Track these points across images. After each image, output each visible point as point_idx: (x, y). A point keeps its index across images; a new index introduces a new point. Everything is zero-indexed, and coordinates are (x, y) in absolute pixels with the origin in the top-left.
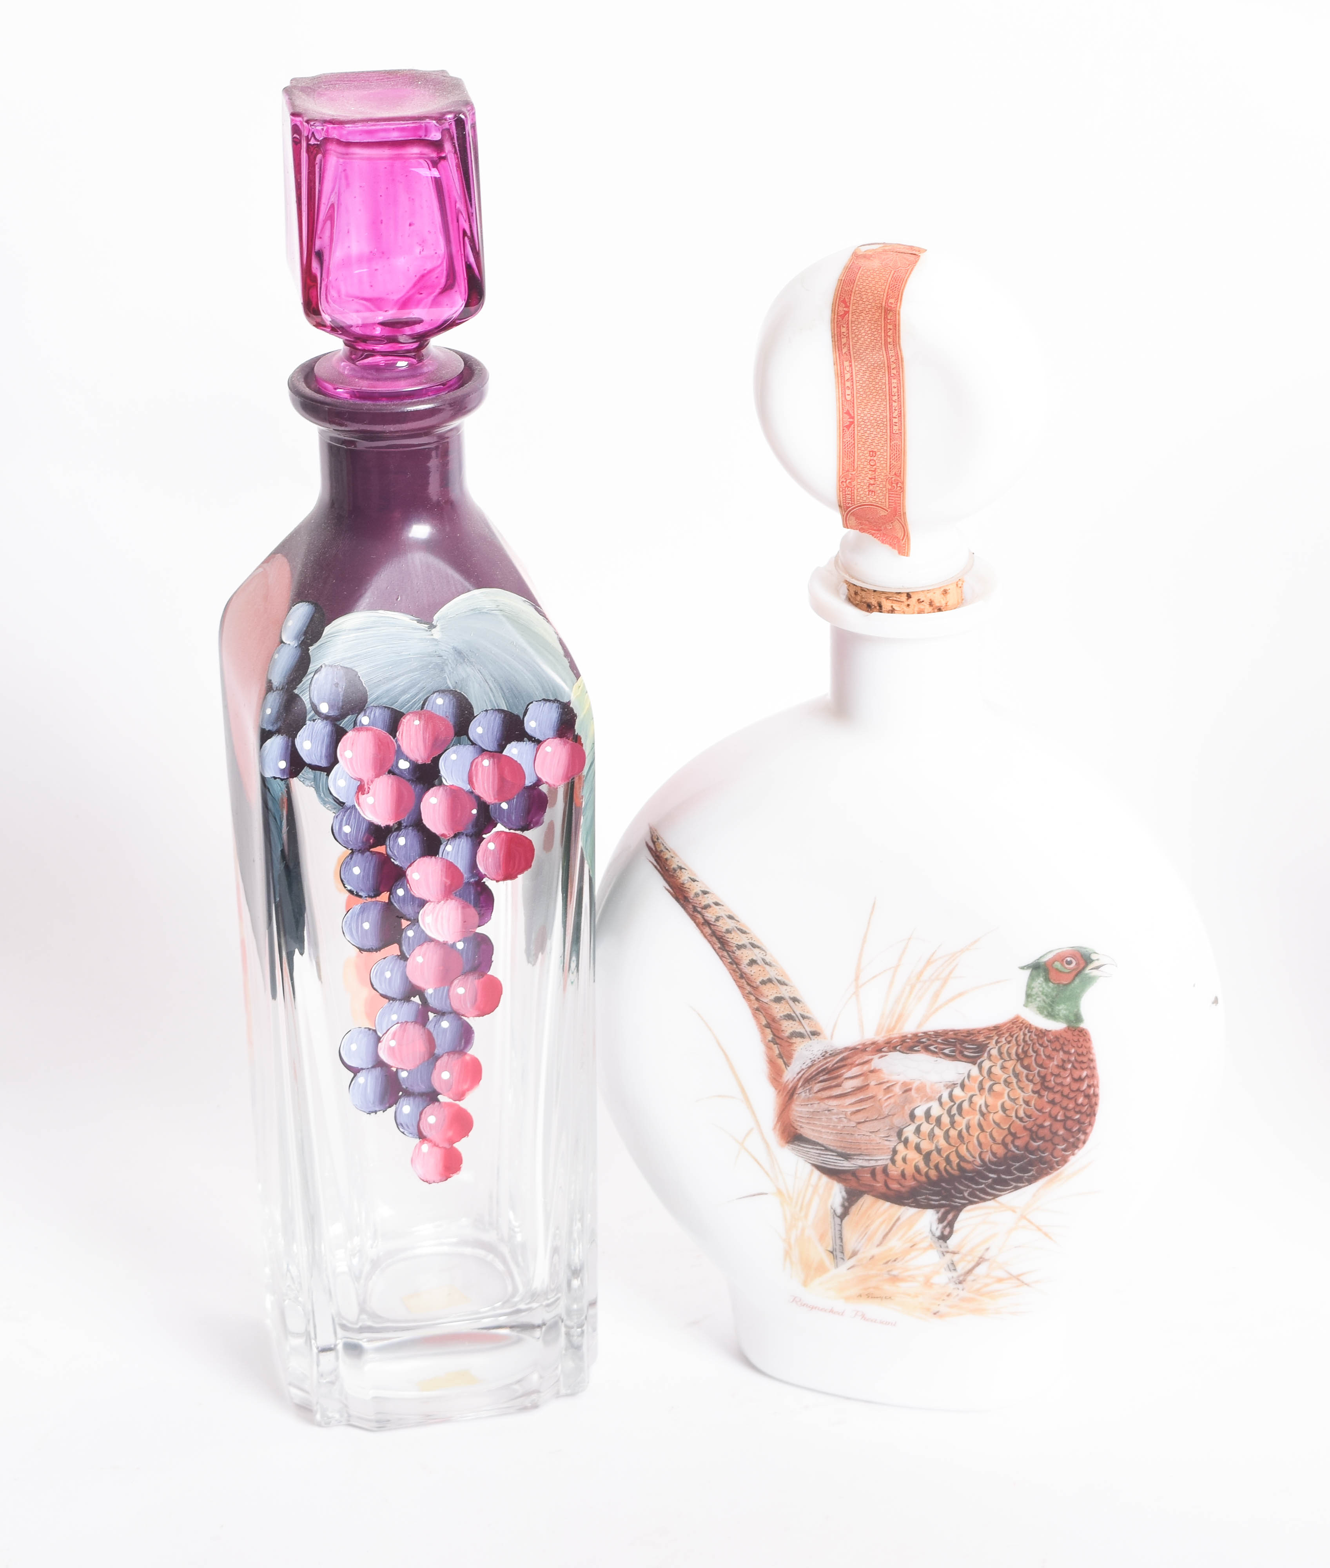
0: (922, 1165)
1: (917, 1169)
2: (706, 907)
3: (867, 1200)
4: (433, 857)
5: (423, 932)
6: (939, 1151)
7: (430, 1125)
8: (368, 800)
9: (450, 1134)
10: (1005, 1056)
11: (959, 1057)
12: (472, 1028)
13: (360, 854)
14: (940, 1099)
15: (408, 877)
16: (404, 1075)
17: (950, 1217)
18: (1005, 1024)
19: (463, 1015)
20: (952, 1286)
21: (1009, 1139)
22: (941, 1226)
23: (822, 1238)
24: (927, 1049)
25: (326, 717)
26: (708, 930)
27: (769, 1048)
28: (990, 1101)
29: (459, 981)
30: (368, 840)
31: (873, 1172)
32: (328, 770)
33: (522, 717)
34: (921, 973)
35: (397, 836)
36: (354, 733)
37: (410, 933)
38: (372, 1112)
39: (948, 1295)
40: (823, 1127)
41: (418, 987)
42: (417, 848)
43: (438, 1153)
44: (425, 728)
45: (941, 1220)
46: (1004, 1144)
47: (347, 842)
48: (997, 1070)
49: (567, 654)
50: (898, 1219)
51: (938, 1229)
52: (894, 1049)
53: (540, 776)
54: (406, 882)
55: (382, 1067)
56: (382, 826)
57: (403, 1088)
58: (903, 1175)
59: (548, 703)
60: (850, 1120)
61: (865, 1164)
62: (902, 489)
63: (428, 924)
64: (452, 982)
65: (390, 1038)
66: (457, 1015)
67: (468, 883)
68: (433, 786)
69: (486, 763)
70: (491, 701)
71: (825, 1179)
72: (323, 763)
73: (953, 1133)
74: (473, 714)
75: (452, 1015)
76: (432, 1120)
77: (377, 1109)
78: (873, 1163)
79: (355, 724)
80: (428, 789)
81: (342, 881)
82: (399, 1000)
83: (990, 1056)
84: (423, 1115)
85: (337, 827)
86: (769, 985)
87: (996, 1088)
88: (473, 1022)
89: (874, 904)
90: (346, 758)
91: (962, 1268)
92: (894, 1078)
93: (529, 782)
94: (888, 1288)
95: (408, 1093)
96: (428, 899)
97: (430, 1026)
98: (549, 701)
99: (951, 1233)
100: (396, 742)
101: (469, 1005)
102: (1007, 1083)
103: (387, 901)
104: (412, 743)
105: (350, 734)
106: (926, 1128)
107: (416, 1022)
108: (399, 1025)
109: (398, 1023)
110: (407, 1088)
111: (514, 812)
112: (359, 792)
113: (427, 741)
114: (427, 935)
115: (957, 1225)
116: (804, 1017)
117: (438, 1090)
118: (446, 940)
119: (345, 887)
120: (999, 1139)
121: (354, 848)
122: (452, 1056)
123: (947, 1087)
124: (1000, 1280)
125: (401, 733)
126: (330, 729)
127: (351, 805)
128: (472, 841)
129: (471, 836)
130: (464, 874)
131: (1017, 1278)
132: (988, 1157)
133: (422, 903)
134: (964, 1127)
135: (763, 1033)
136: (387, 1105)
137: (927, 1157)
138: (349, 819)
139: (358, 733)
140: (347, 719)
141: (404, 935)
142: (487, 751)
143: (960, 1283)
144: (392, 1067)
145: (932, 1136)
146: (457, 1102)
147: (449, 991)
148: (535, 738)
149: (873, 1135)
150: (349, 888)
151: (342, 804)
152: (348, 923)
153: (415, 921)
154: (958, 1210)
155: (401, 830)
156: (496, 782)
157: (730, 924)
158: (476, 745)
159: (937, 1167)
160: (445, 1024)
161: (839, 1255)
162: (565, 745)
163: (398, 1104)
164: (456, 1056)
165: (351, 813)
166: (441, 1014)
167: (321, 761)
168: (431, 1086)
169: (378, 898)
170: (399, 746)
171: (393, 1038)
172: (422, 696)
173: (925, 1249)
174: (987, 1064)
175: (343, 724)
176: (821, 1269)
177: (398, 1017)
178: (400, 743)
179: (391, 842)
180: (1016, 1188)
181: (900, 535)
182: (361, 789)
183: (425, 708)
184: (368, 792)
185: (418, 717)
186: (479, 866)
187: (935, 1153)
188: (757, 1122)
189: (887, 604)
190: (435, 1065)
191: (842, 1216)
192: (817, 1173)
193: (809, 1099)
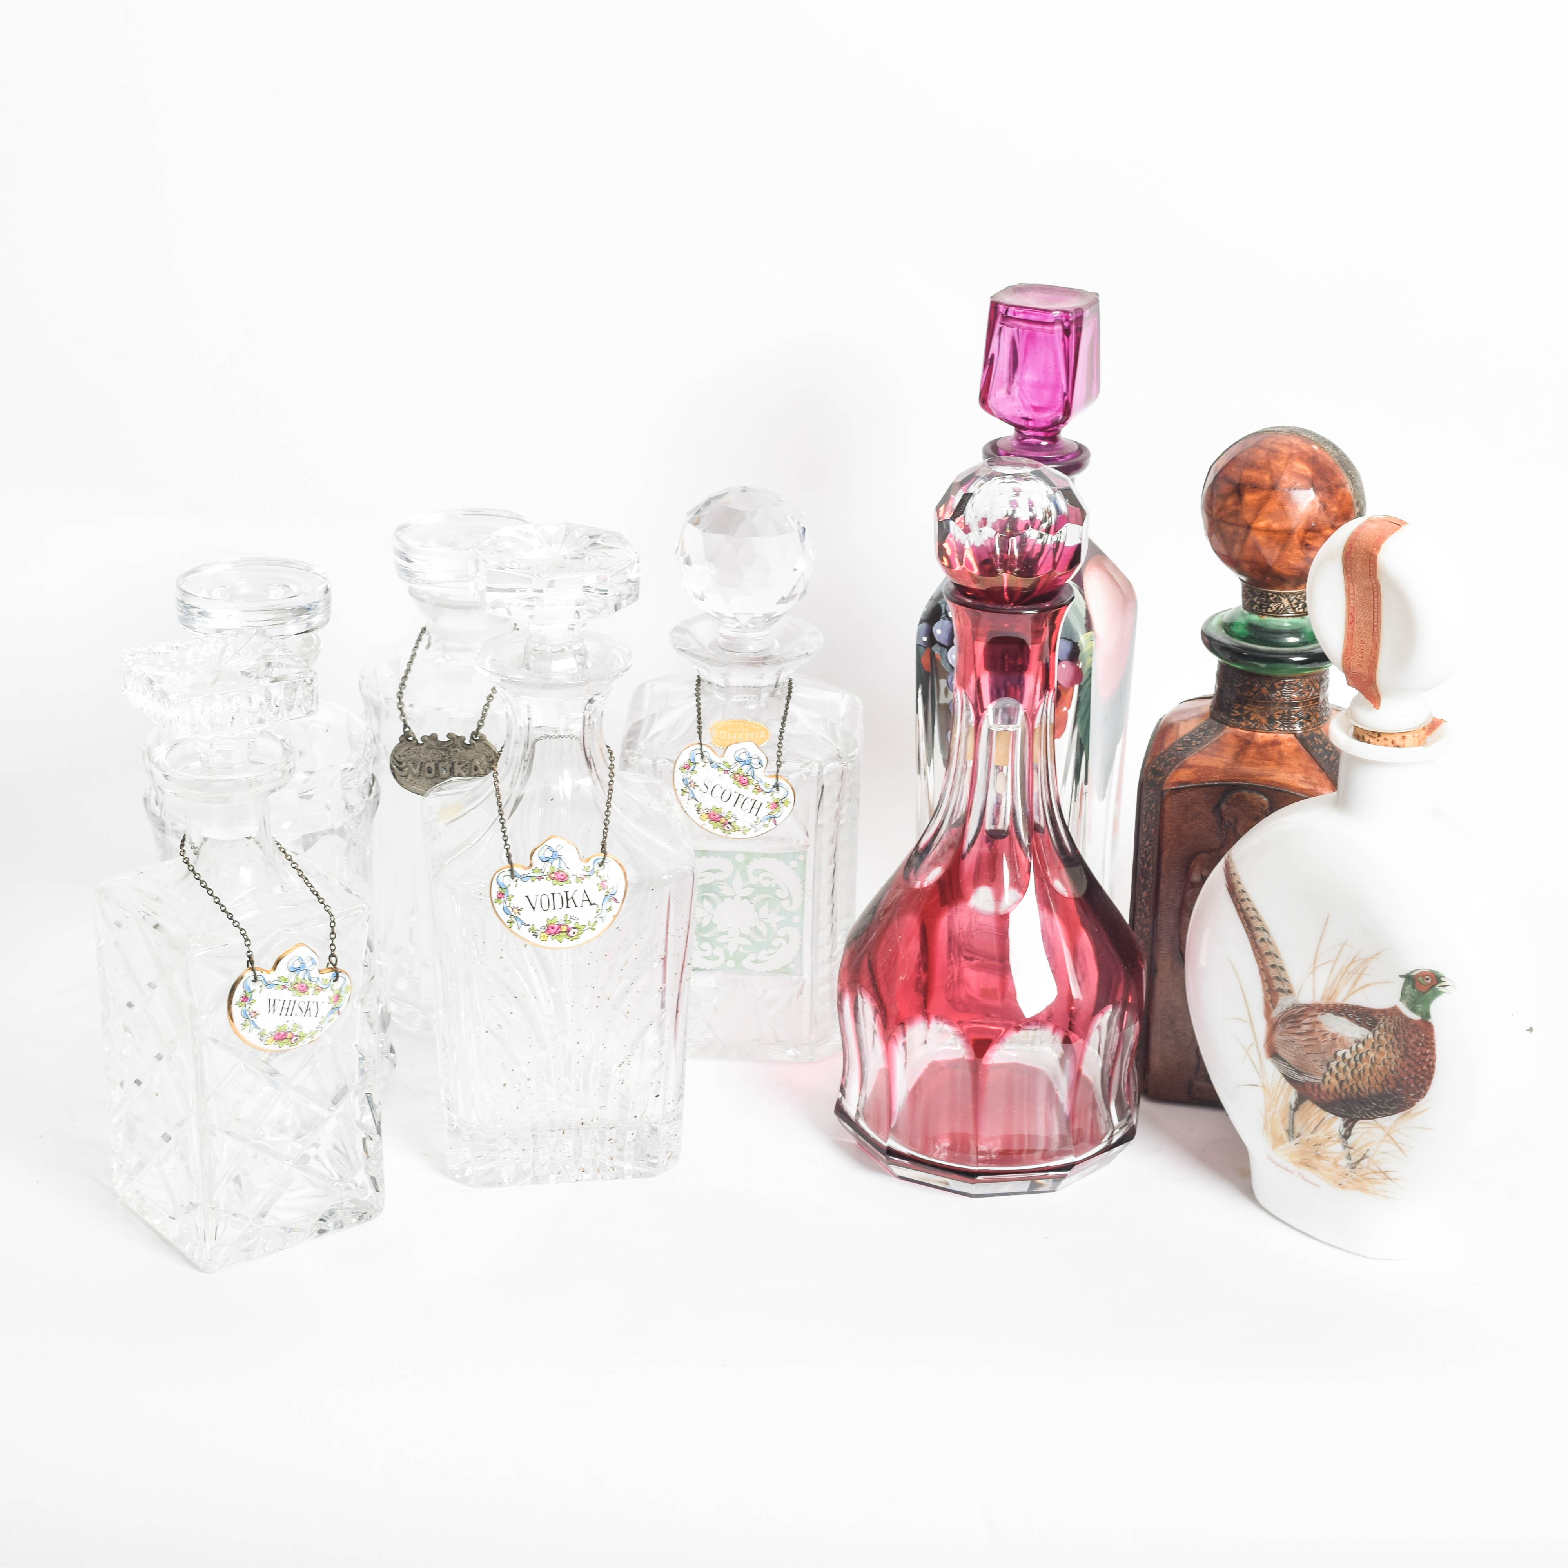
0: (1338, 1087)
1: (1335, 1089)
2: (1243, 900)
3: (1308, 1103)
6: (1347, 1081)
10: (1387, 1029)
11: (1363, 1024)
14: (1351, 1048)
17: (1350, 1124)
18: (1389, 1009)
20: (1348, 1169)
21: (1385, 1083)
22: (1345, 1129)
23: (1283, 1121)
24: (1347, 1016)
26: (1242, 915)
27: (1266, 996)
28: (1377, 1057)
31: (1313, 1084)
34: (1348, 967)
39: (1347, 1175)
40: (1289, 1051)
45: (1345, 1126)
46: (1383, 1087)
48: (1382, 1038)
50: (1323, 1119)
51: (1343, 1130)
52: (1329, 1011)
58: (1328, 1091)
60: (1303, 1051)
61: (1309, 1080)
62: (1376, 666)
71: (1287, 1084)
73: (1356, 1072)
78: (1313, 1080)
83: (1379, 1028)
86: (1270, 956)
87: (1382, 1049)
89: (1327, 919)
91: (1355, 1158)
92: (1328, 1029)
94: (1315, 1161)
99: (1350, 1135)
102: (1387, 1048)
106: (1342, 1065)
115: (1353, 1131)
116: (1286, 980)
120: (1380, 1081)
123: (1355, 1042)
124: (1375, 1172)
131: (1384, 1173)
132: (1373, 1091)
134: (1362, 1069)
135: (1263, 985)
137: (1341, 1083)
143: (1353, 1168)
145: (1344, 1070)
149: (1314, 1063)
154: (1355, 1121)
157: (1253, 913)
159: (1346, 1091)
161: (1291, 1134)
173: (1336, 1142)
174: (1377, 1033)
176: (1281, 1141)
180: (1386, 1115)
181: (1375, 695)
187: (1345, 1082)
188: (1256, 1040)
189: (1367, 738)
191: (1295, 1109)
192: (1284, 1079)
193: (1283, 1032)
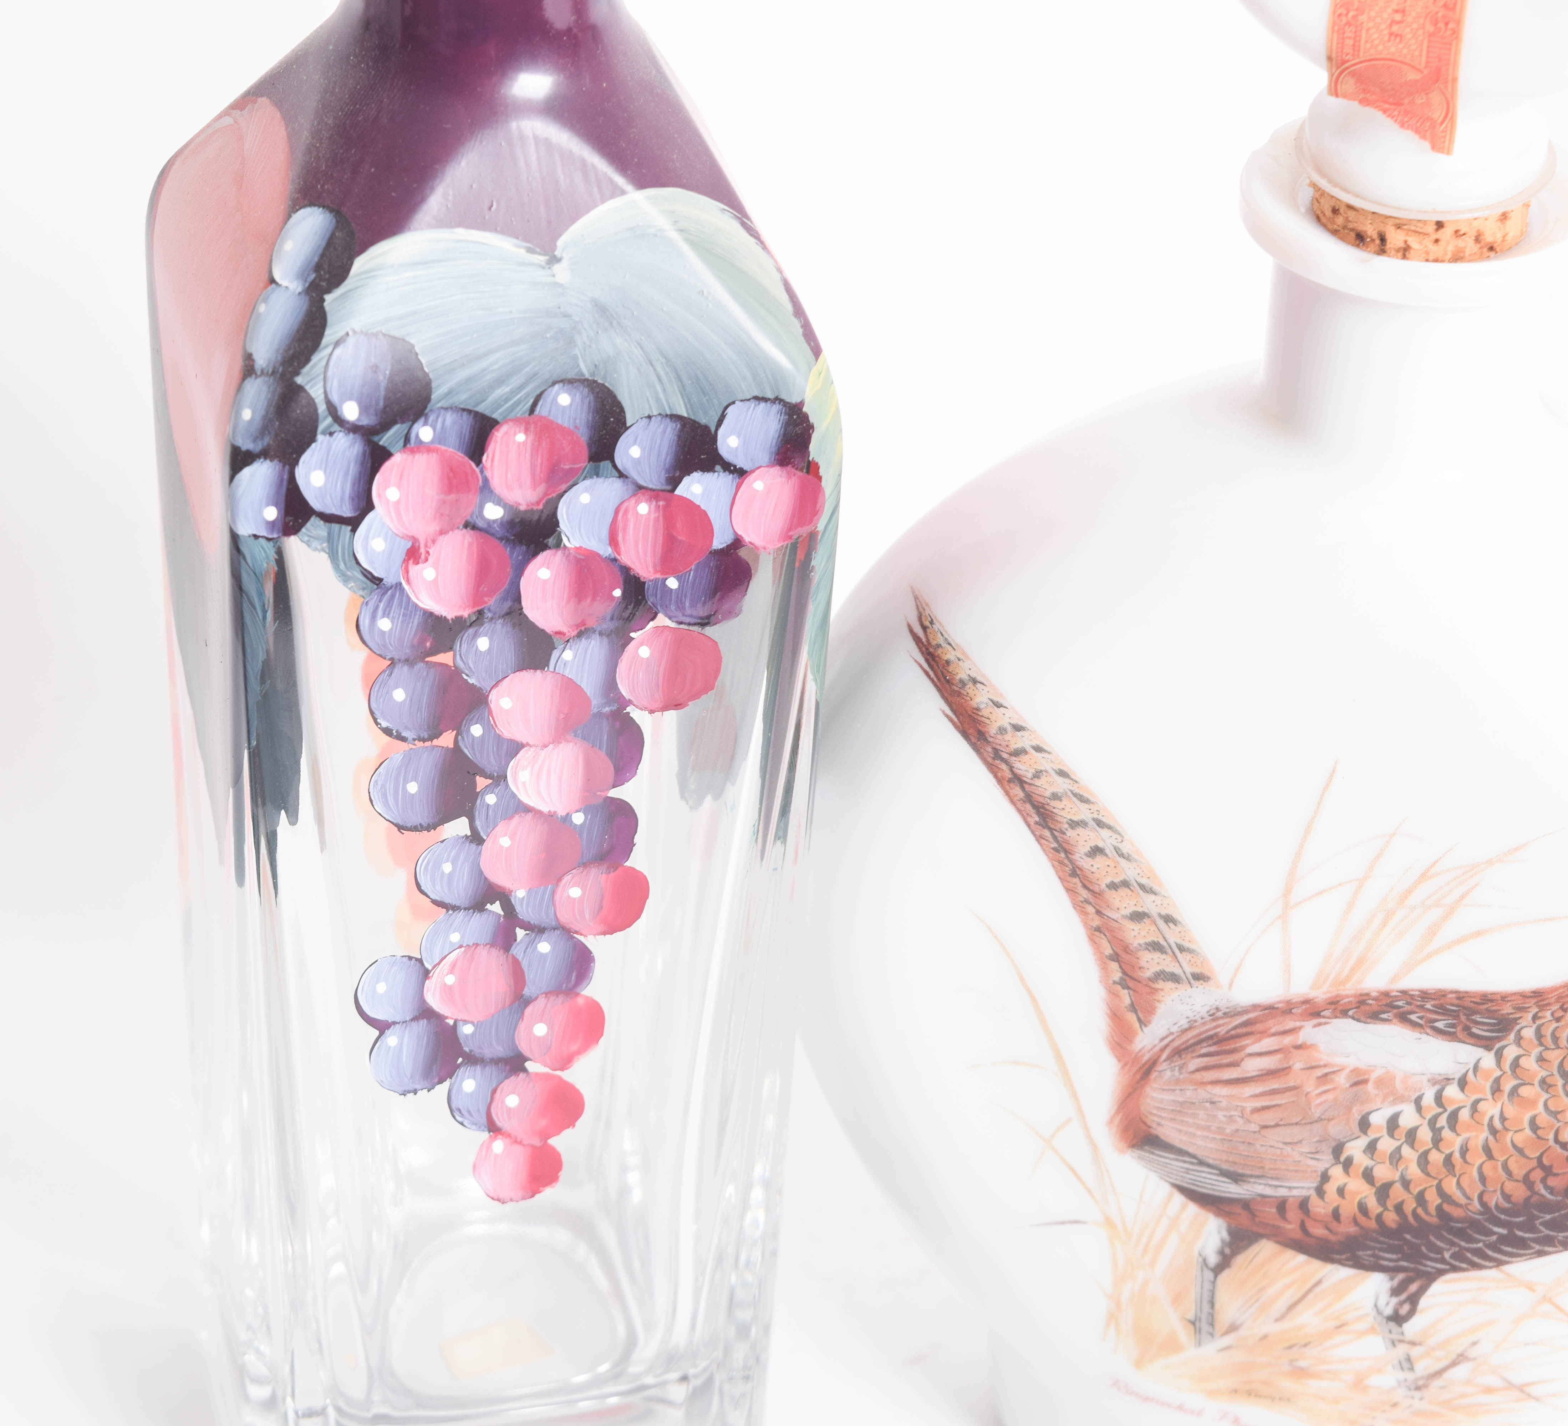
0: (1372, 1204)
1: (1363, 1209)
2: (1019, 753)
3: (1265, 1248)
4: (538, 671)
5: (514, 796)
6: (1406, 1183)
7: (509, 1110)
8: (426, 572)
9: (543, 1123)
10: (1548, 1040)
11: (1460, 1035)
12: (591, 953)
13: (406, 668)
14: (1418, 1102)
15: (492, 705)
16: (467, 1030)
17: (1413, 1287)
18: (1554, 989)
19: (577, 932)
20: (1402, 1392)
21: (1537, 1175)
22: (1394, 1301)
23: (1177, 1299)
24: (1403, 1018)
25: (354, 429)
26: (1017, 791)
27: (1112, 993)
28: (1511, 1111)
29: (573, 877)
30: (422, 641)
31: (1282, 1206)
32: (354, 523)
33: (713, 429)
34: (1408, 893)
35: (476, 636)
36: (405, 456)
37: (491, 799)
38: (409, 1092)
39: (1394, 1405)
40: (1199, 1127)
41: (500, 887)
42: (510, 654)
43: (520, 1155)
44: (535, 449)
45: (1396, 1292)
46: (1527, 1181)
47: (385, 646)
48: (1529, 1063)
49: (799, 311)
50: (1319, 1282)
51: (1388, 1305)
52: (1344, 1013)
53: (740, 532)
54: (486, 713)
55: (429, 1019)
56: (449, 617)
57: (465, 1052)
58: (1336, 1214)
59: (763, 405)
60: (1249, 1121)
61: (1269, 1191)
62: (1456, 34)
63: (524, 784)
64: (560, 879)
65: (446, 972)
66: (566, 932)
67: (599, 714)
68: (545, 547)
69: (643, 508)
70: (658, 400)
71: (1193, 1208)
72: (347, 511)
73: (1436, 1157)
74: (624, 423)
75: (557, 932)
76: (512, 1101)
77: (418, 1087)
78: (1282, 1192)
79: (407, 439)
80: (535, 554)
81: (372, 713)
82: (465, 909)
83: (1519, 1040)
84: (497, 1095)
85: (367, 622)
86: (1123, 892)
87: (1524, 1091)
88: (593, 942)
89: (1333, 771)
90: (388, 501)
91: (1423, 1367)
92: (1339, 1060)
93: (719, 542)
94: (1288, 1385)
95: (472, 1060)
96: (525, 742)
97: (517, 951)
98: (765, 400)
99: (1412, 1312)
100: (482, 472)
101: (587, 916)
102: (1545, 1085)
103: (451, 746)
104: (509, 476)
105: (398, 459)
106: (1386, 1145)
107: (492, 944)
108: (463, 949)
109: (461, 947)
110: (471, 1051)
111: (689, 594)
112: (409, 559)
113: (538, 469)
114: (520, 801)
115: (1423, 1302)
116: (1181, 949)
117: (526, 1053)
118: (553, 810)
119: (377, 723)
120: (1519, 1171)
121: (396, 657)
122: (552, 998)
123: (1433, 1082)
124: (1489, 1390)
125: (490, 456)
126: (361, 449)
127: (394, 583)
128: (609, 643)
129: (608, 636)
130: (592, 699)
131: (1521, 1388)
132: (1494, 1199)
133: (515, 748)
134: (1456, 1148)
135: (1104, 968)
136: (436, 1080)
137: (1383, 1192)
138: (389, 605)
139: (410, 457)
140: (391, 432)
141: (478, 801)
142: (646, 488)
143: (1418, 1388)
144: (447, 1018)
145: (1396, 1157)
146: (558, 1073)
147: (553, 893)
148: (735, 466)
149: (1289, 1149)
150: (384, 724)
151: (377, 581)
152: (380, 783)
153: (499, 779)
154: (1430, 1278)
155: (482, 624)
156: (660, 541)
157: (1061, 785)
158: (627, 477)
159: (1399, 1208)
160: (544, 947)
161: (1205, 1327)
162: (789, 478)
163: (453, 1078)
164: (561, 997)
165: (393, 596)
166: (537, 930)
167: (341, 507)
168: (514, 1047)
169: (436, 742)
170: (486, 480)
171: (451, 971)
172: (531, 390)
173: (1362, 1334)
174: (1511, 1052)
175: (385, 440)
176: (1171, 1346)
177: (462, 937)
178: (488, 474)
179: (464, 646)
180: (1540, 1254)
181: (1438, 114)
182: (414, 555)
183: (537, 412)
184: (426, 560)
185: (523, 427)
186: (620, 686)
187: (1398, 1186)
188: (1080, 1110)
189: (1395, 238)
190: (523, 1013)
191: (1218, 1270)
192: (1179, 1199)
193: (1178, 1082)
